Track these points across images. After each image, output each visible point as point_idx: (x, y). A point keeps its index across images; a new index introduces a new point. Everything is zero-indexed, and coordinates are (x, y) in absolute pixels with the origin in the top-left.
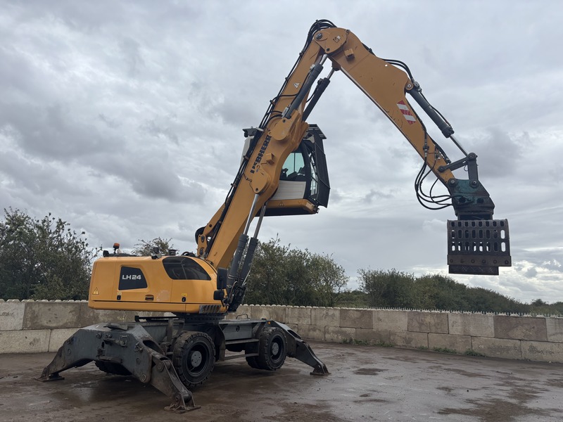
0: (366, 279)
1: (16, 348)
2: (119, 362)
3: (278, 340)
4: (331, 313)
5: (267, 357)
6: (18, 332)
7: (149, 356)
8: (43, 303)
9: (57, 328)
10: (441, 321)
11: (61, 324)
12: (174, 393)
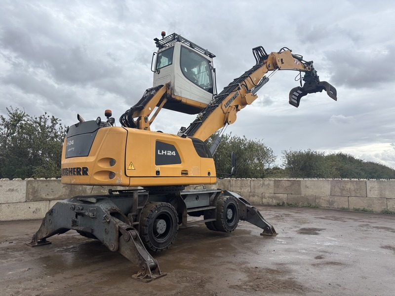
0: (288, 157)
1: (22, 216)
2: (90, 231)
4: (266, 183)
5: (223, 222)
6: (23, 204)
7: (115, 226)
8: (40, 180)
9: (53, 200)
10: (360, 187)
11: (57, 196)
12: (140, 262)
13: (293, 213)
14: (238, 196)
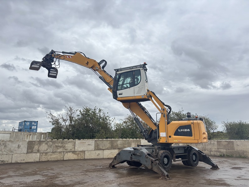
2: (139, 161)
3: (194, 154)
4: (212, 142)
6: (93, 151)
8: (100, 140)
9: (105, 149)
11: (106, 148)
12: (162, 173)
13: (230, 160)
14: (197, 149)
